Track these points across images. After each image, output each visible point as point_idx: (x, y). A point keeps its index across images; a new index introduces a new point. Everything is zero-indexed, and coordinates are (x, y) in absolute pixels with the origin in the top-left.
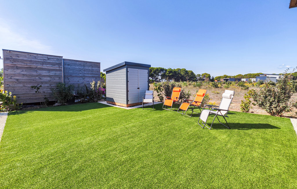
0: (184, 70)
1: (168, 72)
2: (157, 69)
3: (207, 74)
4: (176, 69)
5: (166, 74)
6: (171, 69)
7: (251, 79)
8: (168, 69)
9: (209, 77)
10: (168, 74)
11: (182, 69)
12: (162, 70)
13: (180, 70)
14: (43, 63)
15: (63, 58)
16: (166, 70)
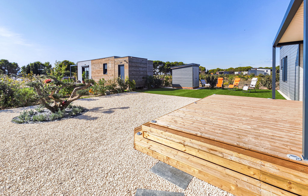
0: (181, 63)
1: (167, 65)
2: (156, 63)
3: (203, 67)
4: (173, 62)
5: (165, 67)
6: (169, 62)
7: (242, 72)
8: (166, 62)
9: (205, 70)
10: (166, 68)
11: (180, 62)
12: (160, 63)
13: (178, 63)
14: (141, 63)
15: (148, 60)
16: (164, 64)
